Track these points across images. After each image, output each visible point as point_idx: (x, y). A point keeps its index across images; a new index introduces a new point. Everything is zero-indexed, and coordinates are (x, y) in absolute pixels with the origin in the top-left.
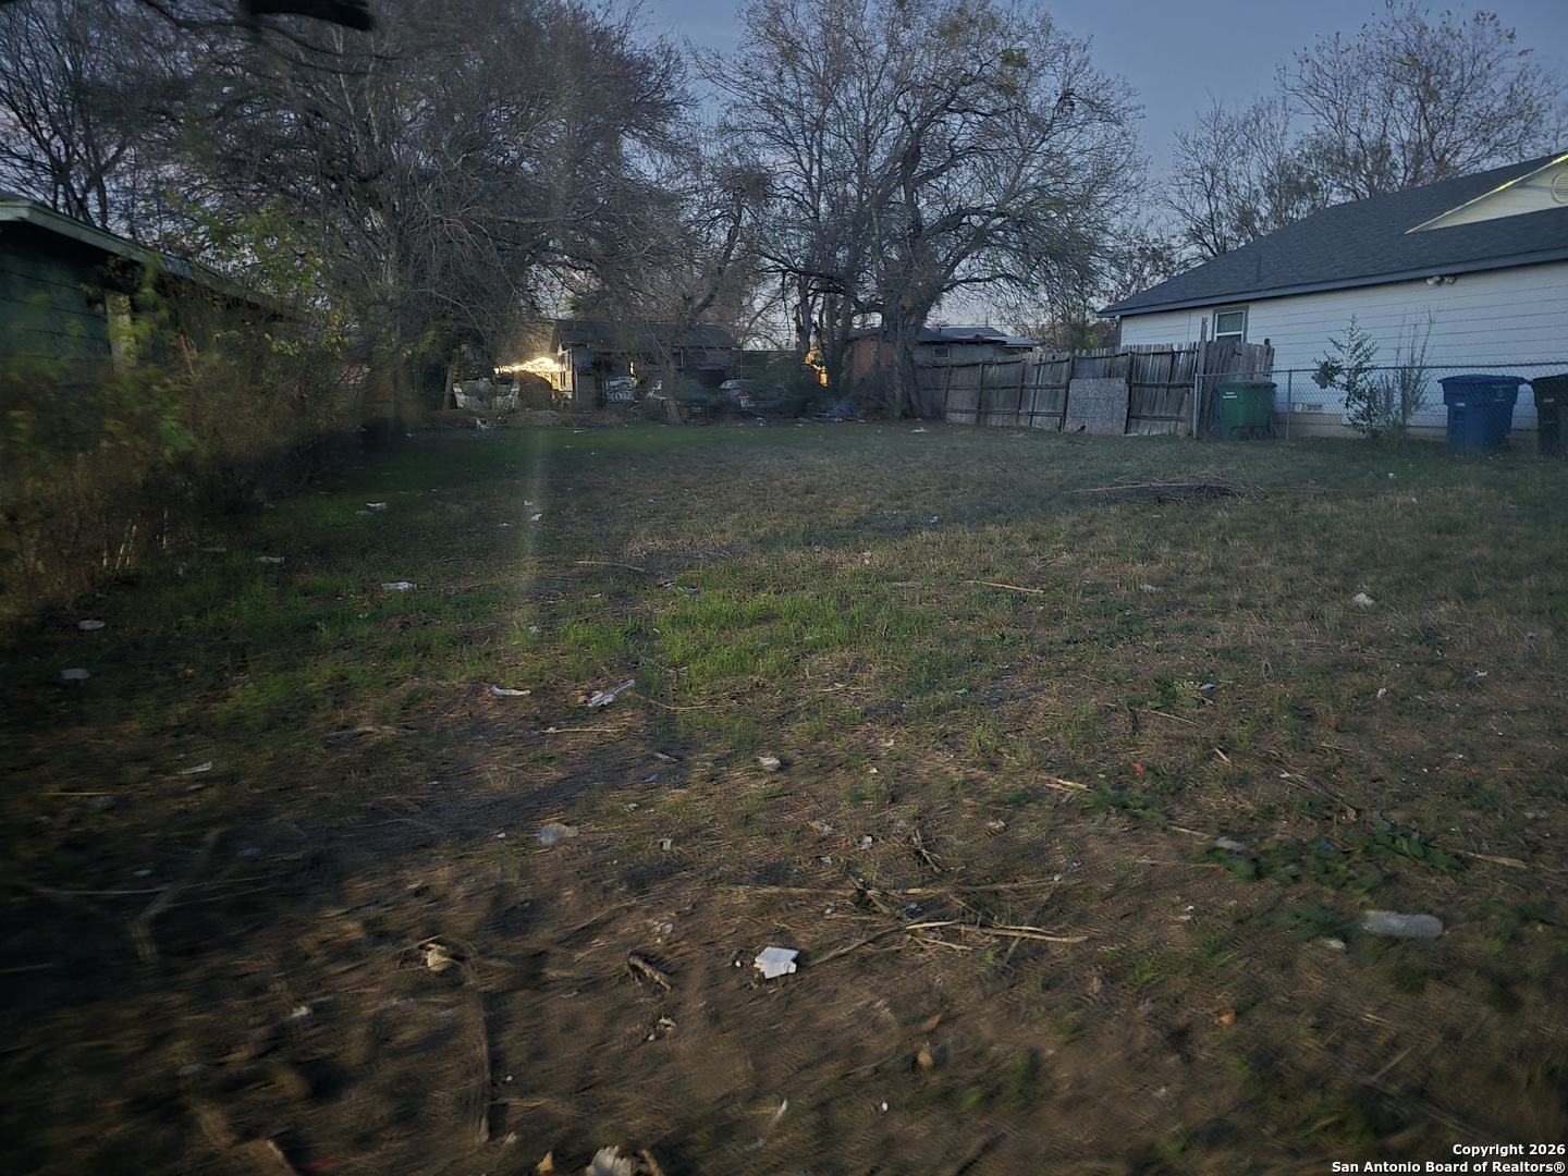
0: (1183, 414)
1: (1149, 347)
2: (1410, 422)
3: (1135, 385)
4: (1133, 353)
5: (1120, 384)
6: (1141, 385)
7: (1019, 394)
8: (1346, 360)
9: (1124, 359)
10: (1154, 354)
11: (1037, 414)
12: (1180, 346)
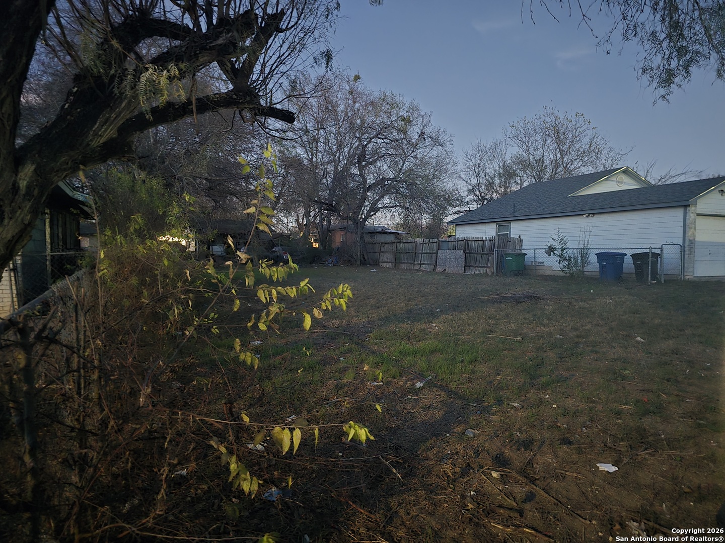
0: (489, 265)
1: (472, 238)
2: (585, 269)
3: (468, 253)
4: (466, 240)
5: (461, 252)
6: (470, 253)
7: (414, 256)
8: (556, 245)
9: (462, 242)
10: (475, 241)
11: (423, 264)
12: (486, 238)
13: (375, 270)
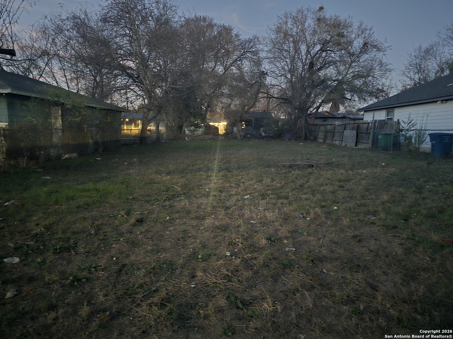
0: (368, 142)
2: (420, 147)
3: (358, 132)
4: (358, 123)
5: (355, 132)
7: (333, 134)
9: (356, 125)
10: (363, 123)
11: (337, 140)
13: (302, 144)
